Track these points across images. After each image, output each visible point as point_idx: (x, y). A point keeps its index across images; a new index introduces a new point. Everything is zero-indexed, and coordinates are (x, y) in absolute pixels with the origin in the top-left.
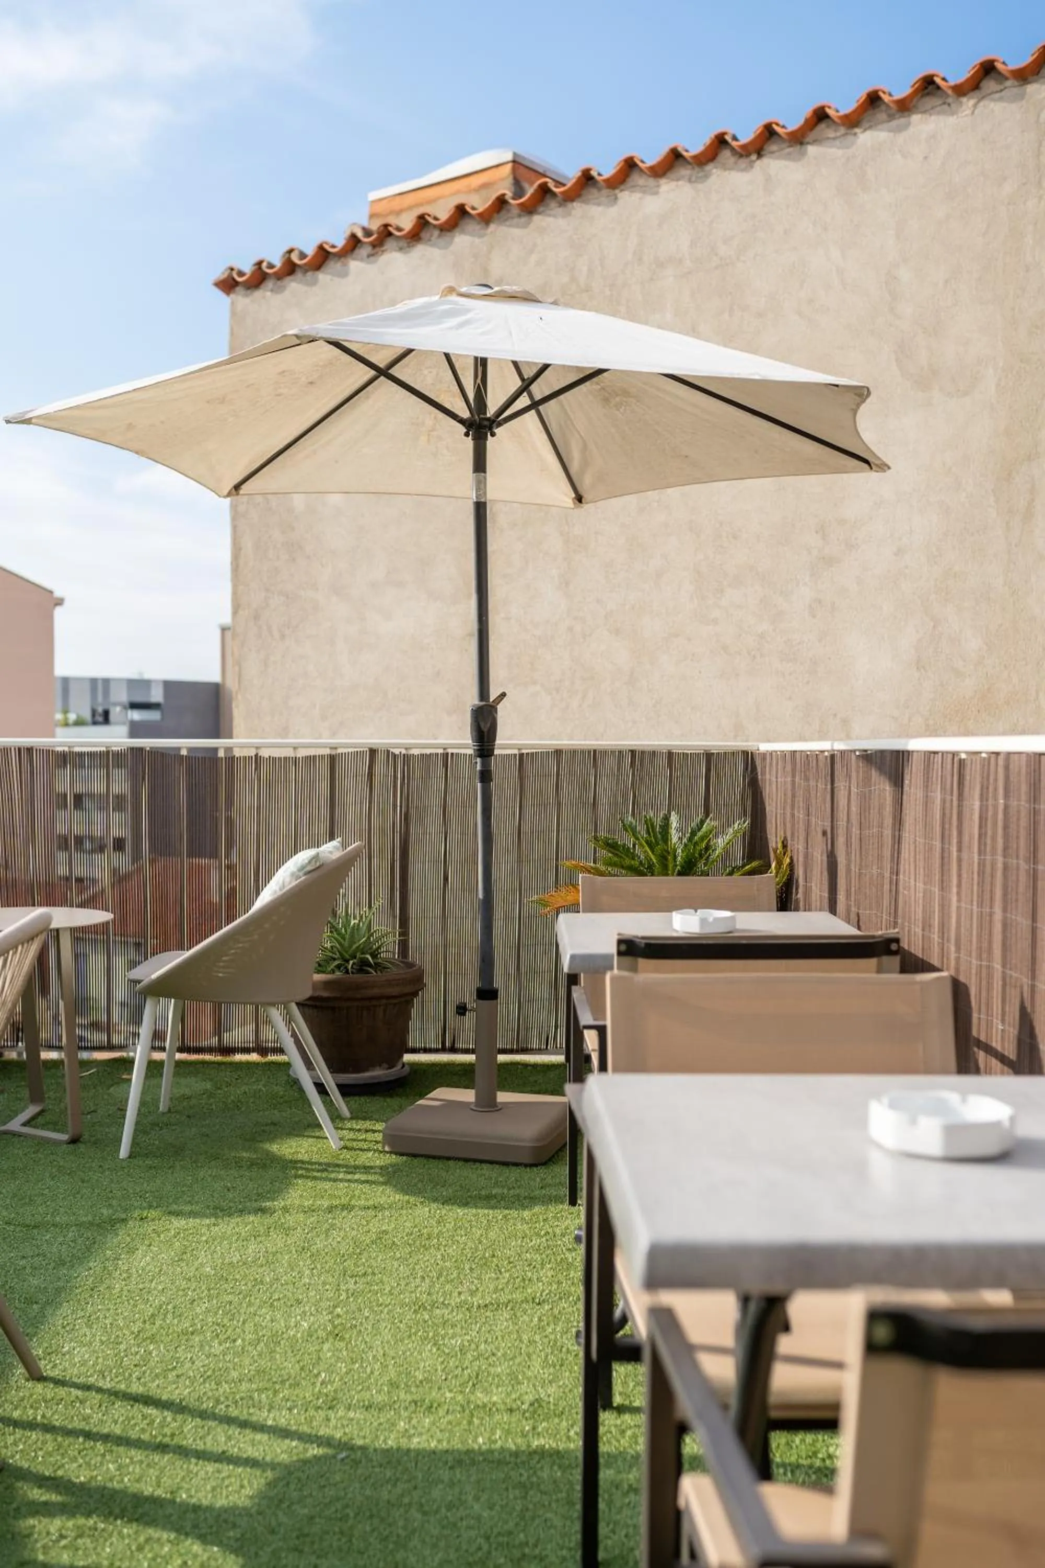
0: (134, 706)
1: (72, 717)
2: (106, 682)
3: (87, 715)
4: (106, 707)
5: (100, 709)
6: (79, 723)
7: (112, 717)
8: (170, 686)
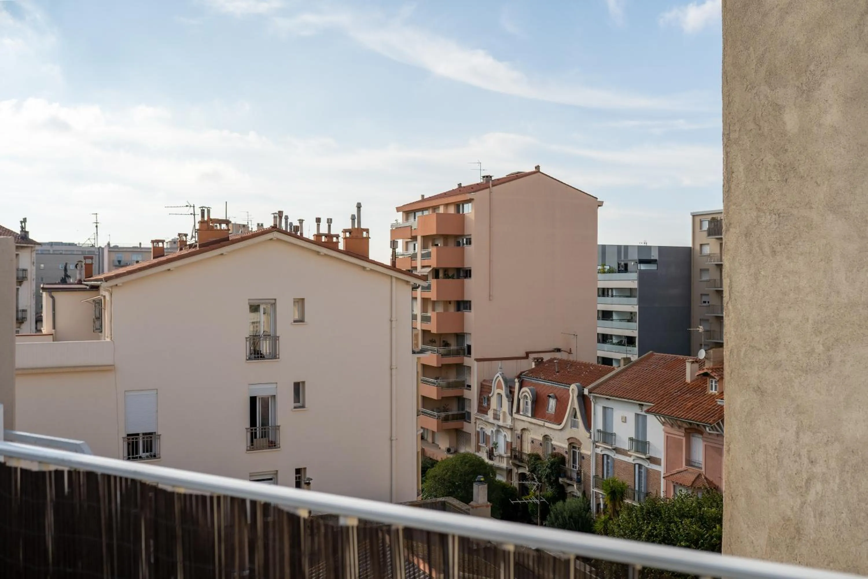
0: (642, 262)
1: (607, 267)
2: (626, 247)
3: (615, 266)
4: (626, 262)
5: (623, 263)
6: (611, 271)
7: (629, 268)
8: (661, 249)
